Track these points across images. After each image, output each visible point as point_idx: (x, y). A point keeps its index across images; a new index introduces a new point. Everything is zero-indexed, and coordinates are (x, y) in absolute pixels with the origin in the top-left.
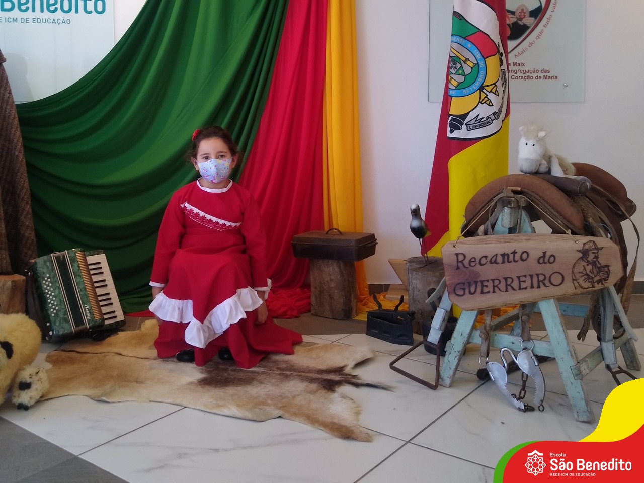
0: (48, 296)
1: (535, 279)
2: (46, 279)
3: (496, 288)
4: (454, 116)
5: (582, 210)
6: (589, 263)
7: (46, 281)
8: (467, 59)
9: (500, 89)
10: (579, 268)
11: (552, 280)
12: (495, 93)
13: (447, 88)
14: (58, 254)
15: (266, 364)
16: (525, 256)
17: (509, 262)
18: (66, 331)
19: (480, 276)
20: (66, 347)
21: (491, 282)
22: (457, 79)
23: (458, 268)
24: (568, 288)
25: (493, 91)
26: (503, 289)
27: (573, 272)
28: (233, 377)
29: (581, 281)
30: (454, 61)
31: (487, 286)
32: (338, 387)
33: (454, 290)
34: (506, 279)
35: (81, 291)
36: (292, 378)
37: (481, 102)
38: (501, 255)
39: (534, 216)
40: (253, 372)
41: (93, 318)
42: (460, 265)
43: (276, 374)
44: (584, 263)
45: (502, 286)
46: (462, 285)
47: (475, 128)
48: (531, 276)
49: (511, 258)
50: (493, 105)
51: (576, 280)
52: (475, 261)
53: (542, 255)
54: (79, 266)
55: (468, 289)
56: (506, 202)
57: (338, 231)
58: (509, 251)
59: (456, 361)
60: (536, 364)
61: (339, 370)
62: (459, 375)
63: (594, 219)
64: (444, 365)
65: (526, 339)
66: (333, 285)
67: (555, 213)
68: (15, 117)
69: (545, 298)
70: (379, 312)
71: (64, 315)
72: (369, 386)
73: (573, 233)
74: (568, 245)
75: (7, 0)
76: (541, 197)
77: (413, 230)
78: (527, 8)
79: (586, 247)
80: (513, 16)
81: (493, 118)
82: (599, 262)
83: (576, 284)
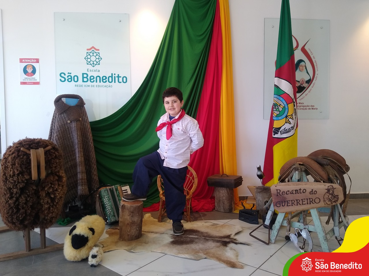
0: (106, 205)
1: (309, 201)
3: (293, 204)
4: (275, 128)
5: (327, 172)
6: (330, 194)
7: (106, 199)
8: (280, 105)
9: (294, 117)
10: (326, 196)
11: (315, 201)
12: (292, 119)
13: (272, 116)
14: (110, 187)
15: (198, 234)
16: (304, 191)
17: (298, 193)
18: (114, 220)
19: (286, 199)
20: (113, 227)
21: (291, 201)
22: (276, 113)
24: (322, 204)
25: (291, 118)
26: (296, 204)
27: (324, 198)
28: (185, 241)
29: (327, 202)
30: (275, 106)
31: (289, 203)
32: (229, 244)
33: (276, 204)
34: (297, 200)
36: (209, 241)
37: (286, 122)
38: (295, 190)
39: (307, 174)
40: (193, 238)
42: (278, 194)
43: (203, 239)
44: (328, 194)
45: (296, 203)
46: (279, 202)
47: (284, 133)
48: (307, 199)
49: (299, 192)
50: (291, 124)
51: (325, 201)
52: (284, 193)
53: (311, 191)
54: (119, 192)
55: (281, 204)
56: (296, 169)
57: (226, 175)
58: (298, 189)
59: (277, 233)
60: (309, 235)
61: (228, 237)
62: (278, 238)
63: (332, 175)
64: (272, 234)
65: (305, 224)
66: (224, 198)
67: (316, 174)
68: (89, 128)
69: (313, 208)
70: (244, 210)
71: (113, 213)
72: (241, 243)
73: (324, 182)
74: (322, 187)
75: (85, 78)
76: (310, 167)
77: (258, 176)
78: (305, 80)
79: (329, 188)
80: (299, 83)
81: (291, 129)
82: (334, 194)
83: (325, 203)
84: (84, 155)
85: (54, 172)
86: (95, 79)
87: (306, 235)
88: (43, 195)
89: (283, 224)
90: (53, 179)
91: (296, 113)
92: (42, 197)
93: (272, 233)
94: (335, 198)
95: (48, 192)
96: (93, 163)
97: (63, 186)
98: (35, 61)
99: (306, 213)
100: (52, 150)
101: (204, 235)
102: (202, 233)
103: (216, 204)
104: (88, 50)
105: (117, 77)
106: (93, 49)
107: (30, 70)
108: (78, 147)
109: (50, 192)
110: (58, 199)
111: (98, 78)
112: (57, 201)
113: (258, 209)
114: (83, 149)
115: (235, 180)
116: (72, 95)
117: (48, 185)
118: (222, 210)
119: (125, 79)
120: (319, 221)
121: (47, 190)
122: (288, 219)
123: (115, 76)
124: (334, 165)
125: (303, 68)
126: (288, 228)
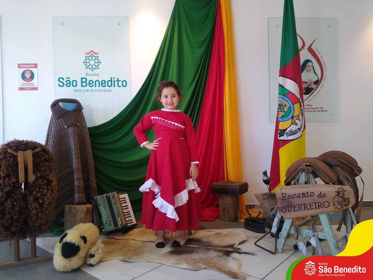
0: (102, 214)
1: (317, 205)
2: (101, 206)
3: (300, 209)
4: (281, 130)
5: (337, 173)
6: (340, 197)
7: (102, 207)
8: (286, 105)
9: (301, 118)
10: (336, 199)
11: (324, 205)
12: (298, 120)
13: (277, 118)
14: (106, 194)
15: (199, 244)
16: (312, 194)
17: (305, 197)
18: (110, 229)
19: (293, 203)
20: (110, 236)
21: (297, 206)
22: (281, 114)
23: (283, 200)
25: (298, 119)
26: (303, 209)
27: (333, 201)
28: (184, 250)
29: (337, 205)
30: (280, 106)
31: (296, 208)
32: (232, 254)
33: (282, 209)
34: (304, 204)
35: (117, 211)
36: (211, 250)
37: (292, 124)
38: (302, 194)
39: (316, 176)
40: (193, 247)
41: (122, 223)
42: (284, 198)
43: (204, 248)
44: (339, 198)
46: (285, 207)
47: (290, 135)
48: (315, 203)
49: (306, 195)
50: (298, 125)
51: (335, 205)
52: (290, 197)
53: (320, 194)
54: (116, 200)
55: (288, 209)
56: (303, 170)
57: (231, 181)
58: (305, 192)
59: (284, 241)
60: (319, 243)
61: (232, 246)
62: (285, 247)
63: (342, 177)
64: (278, 243)
65: (314, 231)
66: (229, 206)
67: (325, 175)
68: (87, 134)
69: (322, 213)
70: (250, 218)
71: (110, 222)
72: (245, 253)
73: (333, 184)
74: (331, 189)
75: (84, 82)
76: (318, 168)
77: (264, 181)
78: (312, 81)
79: (339, 190)
80: (306, 84)
81: (298, 131)
82: (344, 197)
83: (335, 207)
84: (81, 161)
85: (43, 176)
86: (94, 84)
87: (316, 242)
88: (31, 200)
89: (291, 231)
90: (42, 183)
91: (302, 115)
92: (30, 202)
93: (279, 241)
94: (345, 201)
95: (36, 197)
96: (91, 170)
97: (52, 191)
98: (34, 66)
99: (314, 219)
100: (41, 153)
101: (206, 244)
102: (204, 242)
103: (220, 212)
104: (86, 54)
105: (116, 81)
106: (92, 53)
107: (28, 76)
108: (75, 153)
109: (38, 197)
110: (47, 204)
111: (97, 82)
112: (46, 207)
113: (265, 217)
114: (80, 155)
115: (240, 186)
116: (69, 99)
117: (36, 189)
118: (227, 219)
119: (124, 83)
120: (329, 227)
121: (35, 195)
122: (296, 226)
123: (114, 79)
124: (345, 167)
125: (310, 69)
126: (296, 236)
